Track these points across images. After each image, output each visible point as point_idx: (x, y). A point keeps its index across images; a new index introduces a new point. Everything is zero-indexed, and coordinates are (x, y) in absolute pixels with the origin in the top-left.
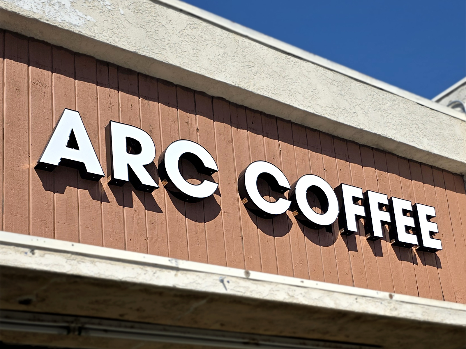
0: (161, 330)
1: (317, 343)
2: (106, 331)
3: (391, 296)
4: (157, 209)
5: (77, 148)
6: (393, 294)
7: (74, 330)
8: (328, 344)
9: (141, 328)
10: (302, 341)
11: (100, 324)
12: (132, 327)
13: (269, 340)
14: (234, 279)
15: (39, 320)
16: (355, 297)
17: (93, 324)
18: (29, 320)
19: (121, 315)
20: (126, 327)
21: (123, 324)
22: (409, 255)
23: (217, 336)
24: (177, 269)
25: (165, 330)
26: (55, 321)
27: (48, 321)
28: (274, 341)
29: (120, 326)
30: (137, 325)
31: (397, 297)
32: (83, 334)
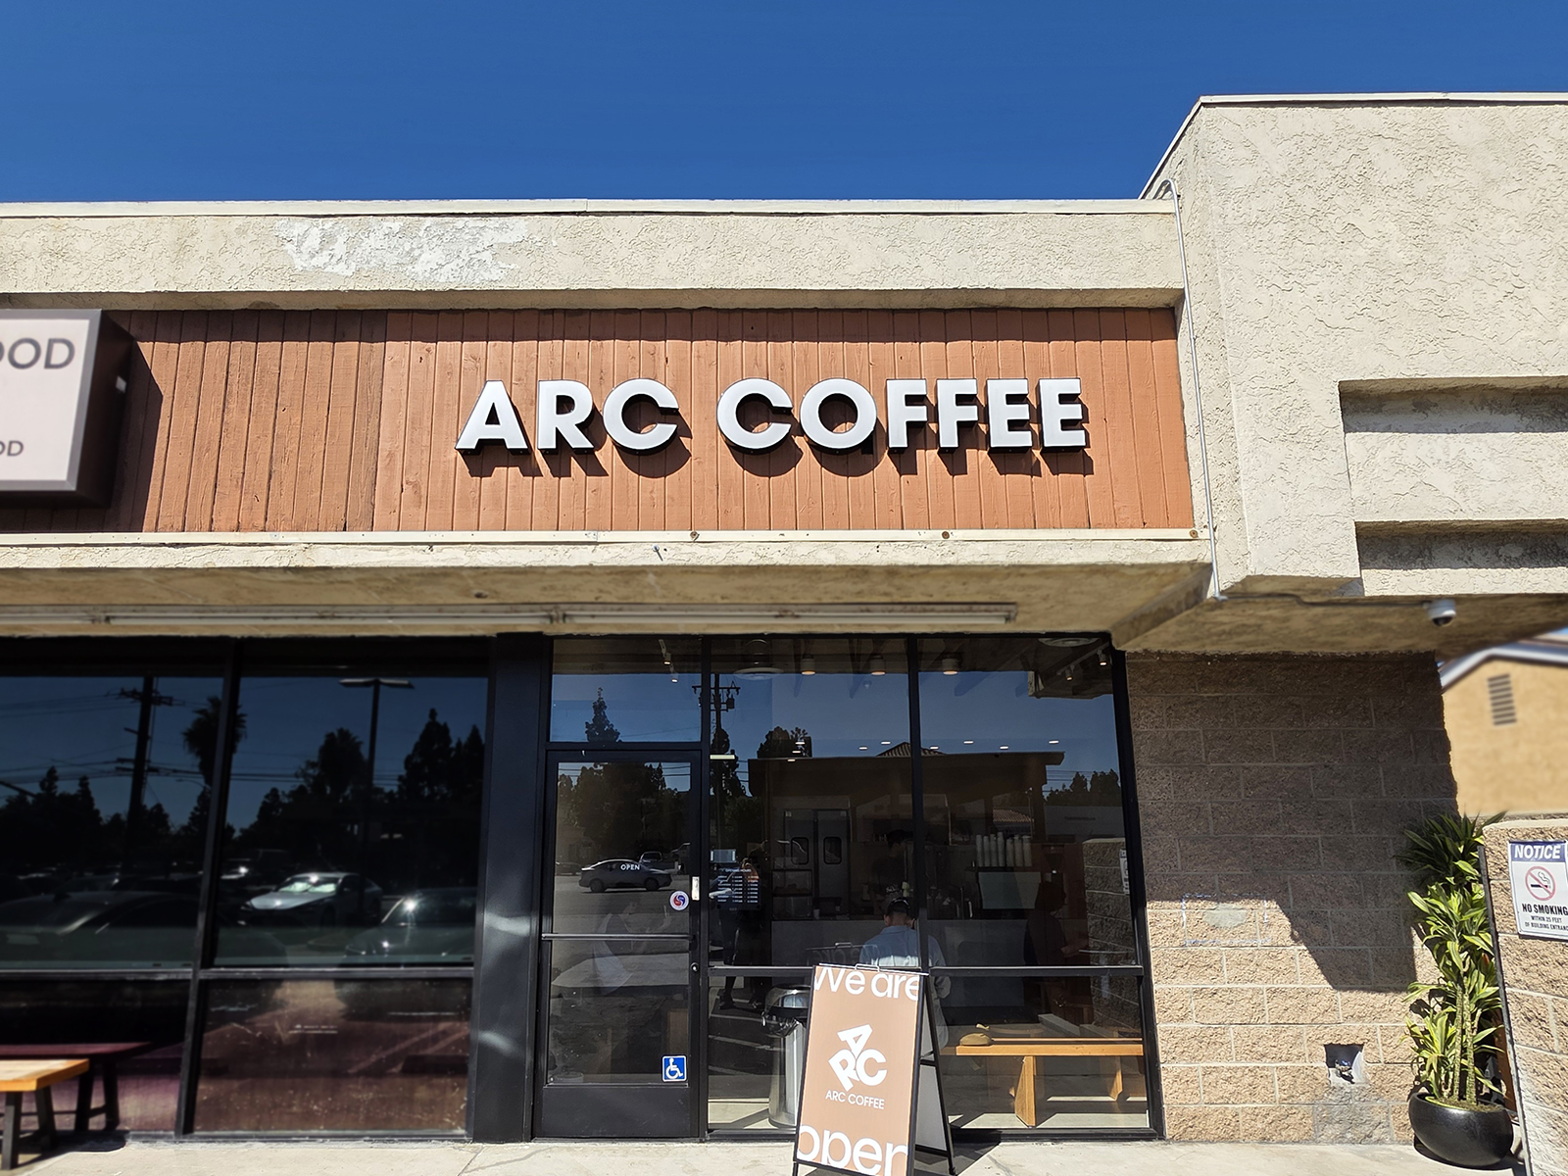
0: (656, 610)
1: (890, 607)
2: (593, 616)
3: (946, 535)
4: (602, 473)
5: (498, 423)
6: (949, 532)
7: (557, 619)
8: (909, 607)
9: (631, 610)
10: (864, 607)
11: (582, 610)
12: (620, 610)
13: (810, 611)
14: (673, 545)
15: (516, 611)
16: (877, 544)
17: (575, 610)
18: (506, 612)
19: (597, 598)
20: (612, 610)
21: (609, 606)
22: (1024, 464)
23: (731, 611)
24: (596, 543)
25: (661, 609)
26: (532, 611)
27: (526, 612)
28: (817, 611)
29: (605, 610)
30: (625, 607)
31: (957, 534)
32: (567, 620)
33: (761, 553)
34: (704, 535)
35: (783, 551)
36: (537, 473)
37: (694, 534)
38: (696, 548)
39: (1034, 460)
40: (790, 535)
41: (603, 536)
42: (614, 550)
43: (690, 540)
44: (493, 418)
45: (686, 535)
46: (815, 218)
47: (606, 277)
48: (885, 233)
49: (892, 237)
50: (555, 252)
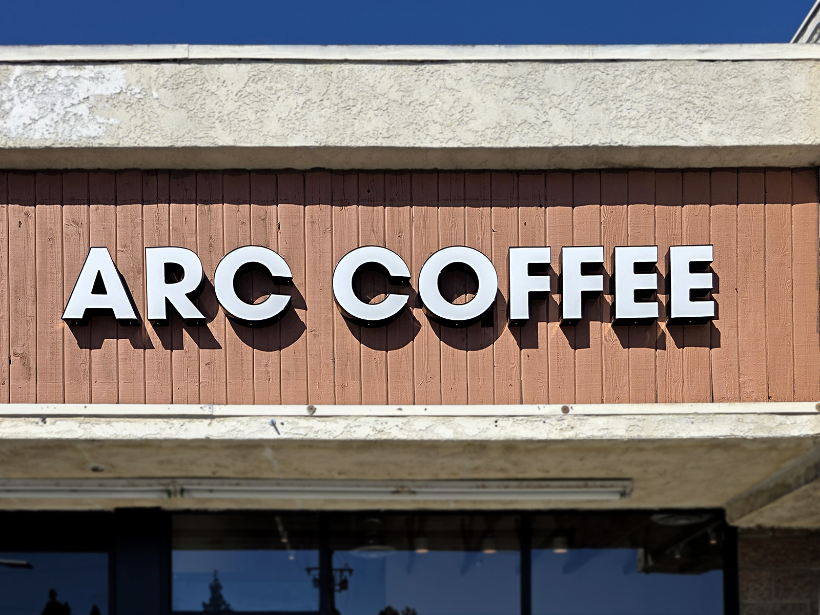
0: (273, 485)
2: (211, 491)
3: (565, 410)
4: (216, 345)
5: (105, 292)
6: (569, 406)
7: (175, 493)
9: (249, 485)
11: (199, 484)
12: (238, 485)
13: (426, 487)
14: (290, 419)
15: (133, 485)
16: (495, 419)
17: (192, 484)
18: (123, 486)
19: (214, 473)
20: (230, 485)
21: (227, 481)
22: (649, 337)
23: (348, 486)
25: (278, 485)
26: (150, 485)
27: (143, 486)
29: (223, 485)
30: (243, 482)
31: (577, 409)
32: (186, 495)
33: (379, 427)
34: (321, 410)
35: (401, 426)
36: (147, 345)
37: (312, 409)
38: (313, 422)
39: (659, 333)
40: (408, 409)
41: (218, 410)
42: (230, 423)
43: (307, 414)
44: (99, 287)
45: (303, 409)
46: (436, 66)
47: (212, 133)
48: (512, 83)
49: (519, 88)
50: (155, 105)
